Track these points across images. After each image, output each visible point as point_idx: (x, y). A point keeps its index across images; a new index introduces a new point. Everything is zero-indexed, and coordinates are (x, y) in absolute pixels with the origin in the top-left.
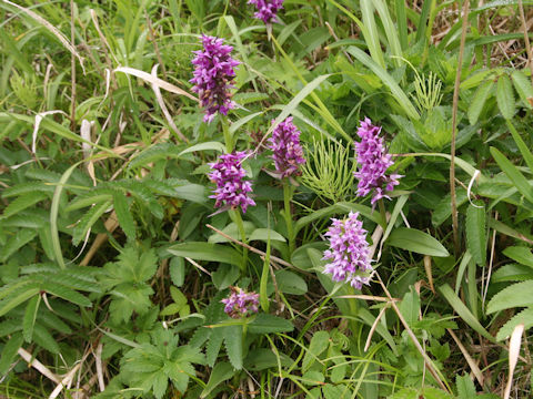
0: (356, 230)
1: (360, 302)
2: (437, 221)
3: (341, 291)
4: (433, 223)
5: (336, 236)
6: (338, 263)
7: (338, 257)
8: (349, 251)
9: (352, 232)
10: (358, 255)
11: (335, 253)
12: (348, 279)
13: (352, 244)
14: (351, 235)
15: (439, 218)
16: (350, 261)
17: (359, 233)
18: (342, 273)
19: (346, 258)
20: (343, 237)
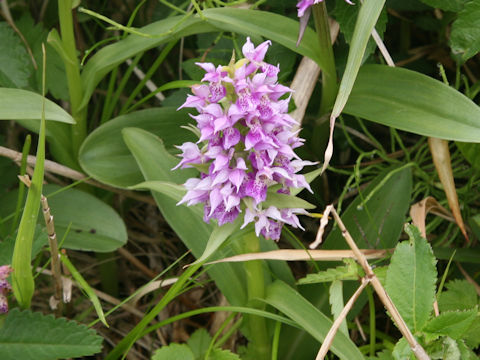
0: (264, 89)
1: (272, 269)
2: (463, 44)
3: (226, 249)
4: (456, 50)
5: (212, 109)
6: (221, 178)
7: (220, 163)
8: (249, 145)
9: (256, 96)
10: (273, 155)
11: (213, 152)
12: (248, 218)
13: (256, 128)
14: (252, 106)
15: (468, 37)
16: (252, 172)
17: (273, 97)
18: (231, 203)
19: (242, 164)
20: (234, 110)
